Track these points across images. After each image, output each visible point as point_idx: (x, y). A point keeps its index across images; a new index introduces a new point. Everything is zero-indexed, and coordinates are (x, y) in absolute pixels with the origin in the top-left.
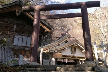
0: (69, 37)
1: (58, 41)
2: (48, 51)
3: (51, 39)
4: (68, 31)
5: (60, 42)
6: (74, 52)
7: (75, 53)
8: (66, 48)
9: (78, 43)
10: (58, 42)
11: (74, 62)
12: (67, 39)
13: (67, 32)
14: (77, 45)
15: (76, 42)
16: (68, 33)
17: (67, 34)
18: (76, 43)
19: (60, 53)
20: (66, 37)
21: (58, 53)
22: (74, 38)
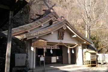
0: (55, 16)
1: (40, 21)
2: (25, 36)
3: (28, 16)
4: (53, 7)
5: (42, 22)
6: (61, 37)
7: (63, 39)
8: (52, 33)
9: (68, 25)
10: (40, 23)
11: (59, 48)
12: (52, 19)
13: (51, 9)
14: (67, 28)
15: (66, 24)
16: (53, 9)
17: (52, 11)
18: (65, 26)
19: (43, 41)
20: (51, 16)
21: (40, 40)
22: (62, 18)
